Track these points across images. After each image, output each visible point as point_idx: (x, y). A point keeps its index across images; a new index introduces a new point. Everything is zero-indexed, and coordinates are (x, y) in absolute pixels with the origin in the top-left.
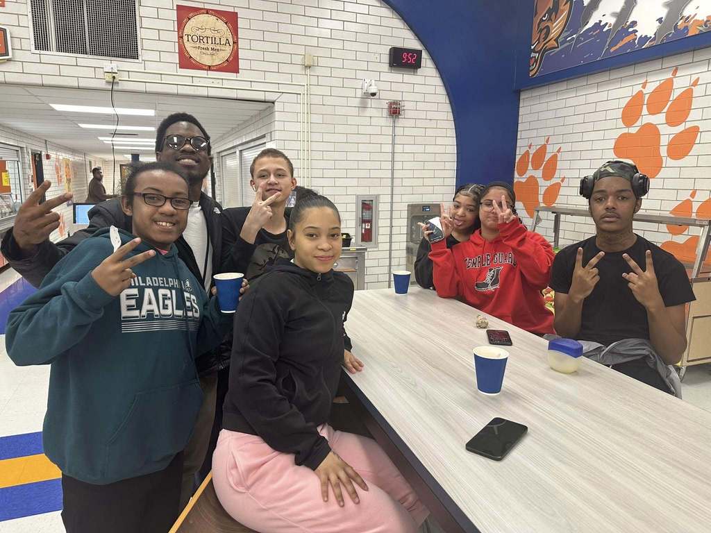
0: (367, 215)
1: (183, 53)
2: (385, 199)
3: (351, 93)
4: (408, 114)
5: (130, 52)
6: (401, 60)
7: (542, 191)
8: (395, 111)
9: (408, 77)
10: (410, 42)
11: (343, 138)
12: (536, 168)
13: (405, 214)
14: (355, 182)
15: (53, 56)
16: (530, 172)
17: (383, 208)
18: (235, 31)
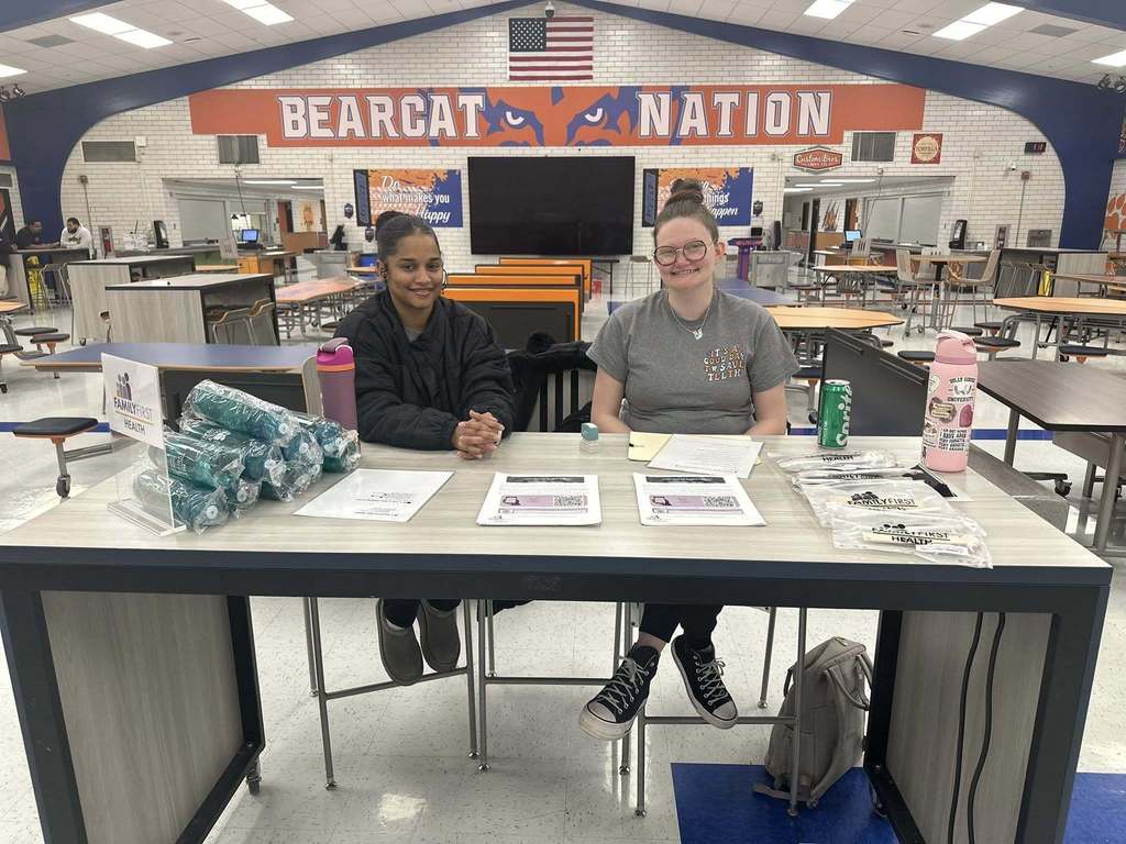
0: (1001, 235)
1: (913, 155)
2: (1014, 227)
3: (1000, 168)
4: (1034, 178)
5: (888, 157)
6: (1033, 148)
7: (1121, 221)
8: (1026, 176)
9: (1036, 157)
10: (1039, 137)
11: (992, 193)
12: (1118, 208)
13: (1026, 236)
14: (996, 217)
15: (858, 163)
16: (1115, 210)
17: (1012, 232)
18: (940, 143)
